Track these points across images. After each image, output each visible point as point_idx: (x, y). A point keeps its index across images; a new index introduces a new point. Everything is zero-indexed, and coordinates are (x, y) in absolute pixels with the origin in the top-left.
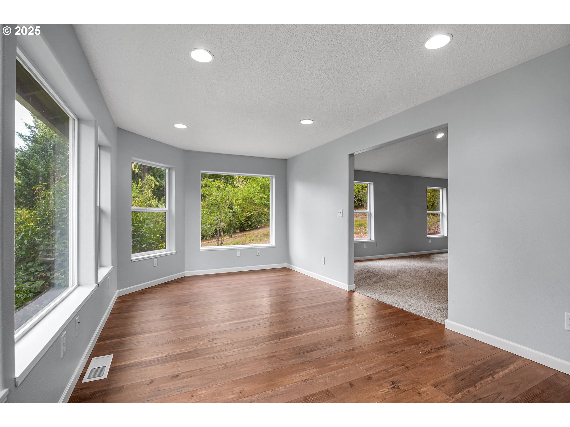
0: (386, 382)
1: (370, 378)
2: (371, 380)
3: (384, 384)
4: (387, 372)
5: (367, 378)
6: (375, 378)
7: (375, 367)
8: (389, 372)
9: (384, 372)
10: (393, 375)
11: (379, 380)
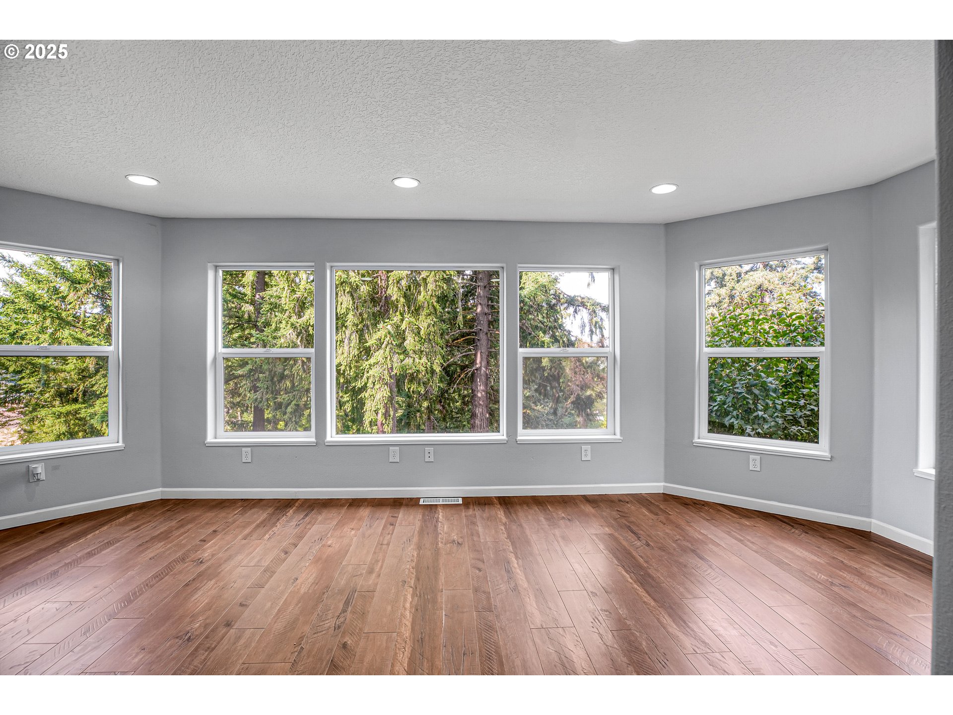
0: (201, 634)
1: (228, 626)
2: (223, 624)
3: (203, 630)
4: (208, 648)
5: (231, 623)
6: (221, 629)
7: (235, 643)
8: (206, 651)
9: (213, 646)
10: (196, 649)
11: (213, 631)
